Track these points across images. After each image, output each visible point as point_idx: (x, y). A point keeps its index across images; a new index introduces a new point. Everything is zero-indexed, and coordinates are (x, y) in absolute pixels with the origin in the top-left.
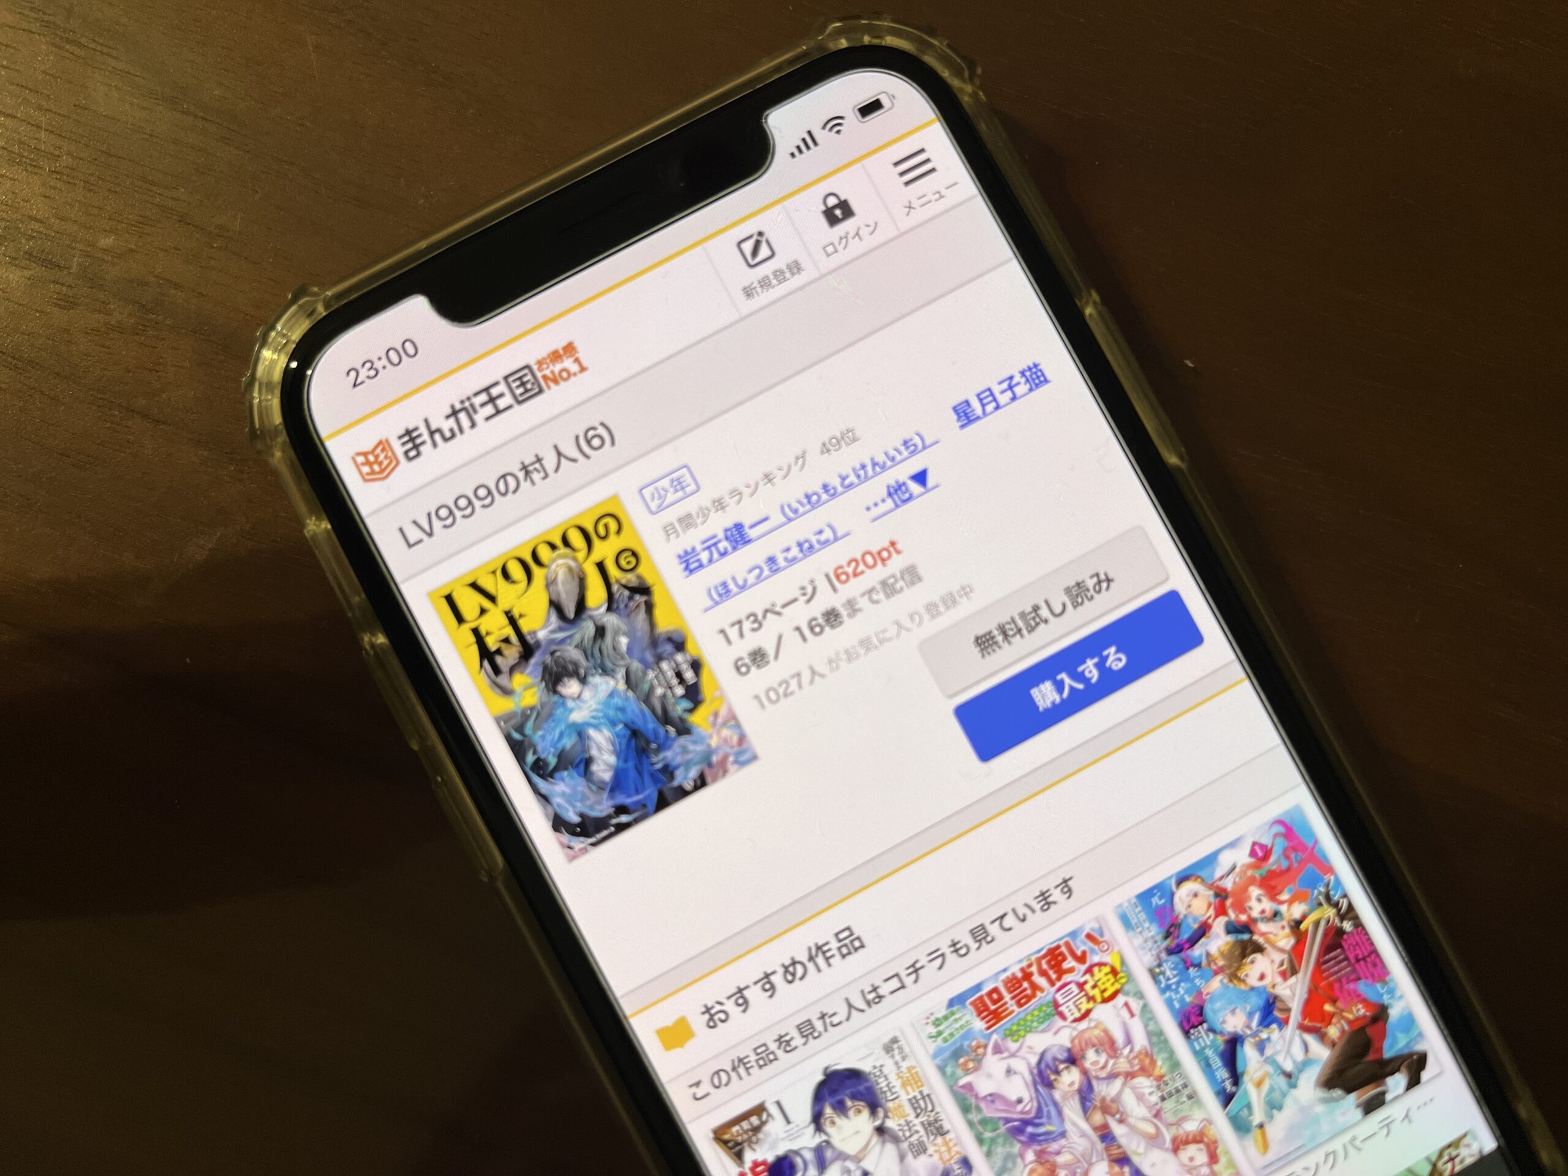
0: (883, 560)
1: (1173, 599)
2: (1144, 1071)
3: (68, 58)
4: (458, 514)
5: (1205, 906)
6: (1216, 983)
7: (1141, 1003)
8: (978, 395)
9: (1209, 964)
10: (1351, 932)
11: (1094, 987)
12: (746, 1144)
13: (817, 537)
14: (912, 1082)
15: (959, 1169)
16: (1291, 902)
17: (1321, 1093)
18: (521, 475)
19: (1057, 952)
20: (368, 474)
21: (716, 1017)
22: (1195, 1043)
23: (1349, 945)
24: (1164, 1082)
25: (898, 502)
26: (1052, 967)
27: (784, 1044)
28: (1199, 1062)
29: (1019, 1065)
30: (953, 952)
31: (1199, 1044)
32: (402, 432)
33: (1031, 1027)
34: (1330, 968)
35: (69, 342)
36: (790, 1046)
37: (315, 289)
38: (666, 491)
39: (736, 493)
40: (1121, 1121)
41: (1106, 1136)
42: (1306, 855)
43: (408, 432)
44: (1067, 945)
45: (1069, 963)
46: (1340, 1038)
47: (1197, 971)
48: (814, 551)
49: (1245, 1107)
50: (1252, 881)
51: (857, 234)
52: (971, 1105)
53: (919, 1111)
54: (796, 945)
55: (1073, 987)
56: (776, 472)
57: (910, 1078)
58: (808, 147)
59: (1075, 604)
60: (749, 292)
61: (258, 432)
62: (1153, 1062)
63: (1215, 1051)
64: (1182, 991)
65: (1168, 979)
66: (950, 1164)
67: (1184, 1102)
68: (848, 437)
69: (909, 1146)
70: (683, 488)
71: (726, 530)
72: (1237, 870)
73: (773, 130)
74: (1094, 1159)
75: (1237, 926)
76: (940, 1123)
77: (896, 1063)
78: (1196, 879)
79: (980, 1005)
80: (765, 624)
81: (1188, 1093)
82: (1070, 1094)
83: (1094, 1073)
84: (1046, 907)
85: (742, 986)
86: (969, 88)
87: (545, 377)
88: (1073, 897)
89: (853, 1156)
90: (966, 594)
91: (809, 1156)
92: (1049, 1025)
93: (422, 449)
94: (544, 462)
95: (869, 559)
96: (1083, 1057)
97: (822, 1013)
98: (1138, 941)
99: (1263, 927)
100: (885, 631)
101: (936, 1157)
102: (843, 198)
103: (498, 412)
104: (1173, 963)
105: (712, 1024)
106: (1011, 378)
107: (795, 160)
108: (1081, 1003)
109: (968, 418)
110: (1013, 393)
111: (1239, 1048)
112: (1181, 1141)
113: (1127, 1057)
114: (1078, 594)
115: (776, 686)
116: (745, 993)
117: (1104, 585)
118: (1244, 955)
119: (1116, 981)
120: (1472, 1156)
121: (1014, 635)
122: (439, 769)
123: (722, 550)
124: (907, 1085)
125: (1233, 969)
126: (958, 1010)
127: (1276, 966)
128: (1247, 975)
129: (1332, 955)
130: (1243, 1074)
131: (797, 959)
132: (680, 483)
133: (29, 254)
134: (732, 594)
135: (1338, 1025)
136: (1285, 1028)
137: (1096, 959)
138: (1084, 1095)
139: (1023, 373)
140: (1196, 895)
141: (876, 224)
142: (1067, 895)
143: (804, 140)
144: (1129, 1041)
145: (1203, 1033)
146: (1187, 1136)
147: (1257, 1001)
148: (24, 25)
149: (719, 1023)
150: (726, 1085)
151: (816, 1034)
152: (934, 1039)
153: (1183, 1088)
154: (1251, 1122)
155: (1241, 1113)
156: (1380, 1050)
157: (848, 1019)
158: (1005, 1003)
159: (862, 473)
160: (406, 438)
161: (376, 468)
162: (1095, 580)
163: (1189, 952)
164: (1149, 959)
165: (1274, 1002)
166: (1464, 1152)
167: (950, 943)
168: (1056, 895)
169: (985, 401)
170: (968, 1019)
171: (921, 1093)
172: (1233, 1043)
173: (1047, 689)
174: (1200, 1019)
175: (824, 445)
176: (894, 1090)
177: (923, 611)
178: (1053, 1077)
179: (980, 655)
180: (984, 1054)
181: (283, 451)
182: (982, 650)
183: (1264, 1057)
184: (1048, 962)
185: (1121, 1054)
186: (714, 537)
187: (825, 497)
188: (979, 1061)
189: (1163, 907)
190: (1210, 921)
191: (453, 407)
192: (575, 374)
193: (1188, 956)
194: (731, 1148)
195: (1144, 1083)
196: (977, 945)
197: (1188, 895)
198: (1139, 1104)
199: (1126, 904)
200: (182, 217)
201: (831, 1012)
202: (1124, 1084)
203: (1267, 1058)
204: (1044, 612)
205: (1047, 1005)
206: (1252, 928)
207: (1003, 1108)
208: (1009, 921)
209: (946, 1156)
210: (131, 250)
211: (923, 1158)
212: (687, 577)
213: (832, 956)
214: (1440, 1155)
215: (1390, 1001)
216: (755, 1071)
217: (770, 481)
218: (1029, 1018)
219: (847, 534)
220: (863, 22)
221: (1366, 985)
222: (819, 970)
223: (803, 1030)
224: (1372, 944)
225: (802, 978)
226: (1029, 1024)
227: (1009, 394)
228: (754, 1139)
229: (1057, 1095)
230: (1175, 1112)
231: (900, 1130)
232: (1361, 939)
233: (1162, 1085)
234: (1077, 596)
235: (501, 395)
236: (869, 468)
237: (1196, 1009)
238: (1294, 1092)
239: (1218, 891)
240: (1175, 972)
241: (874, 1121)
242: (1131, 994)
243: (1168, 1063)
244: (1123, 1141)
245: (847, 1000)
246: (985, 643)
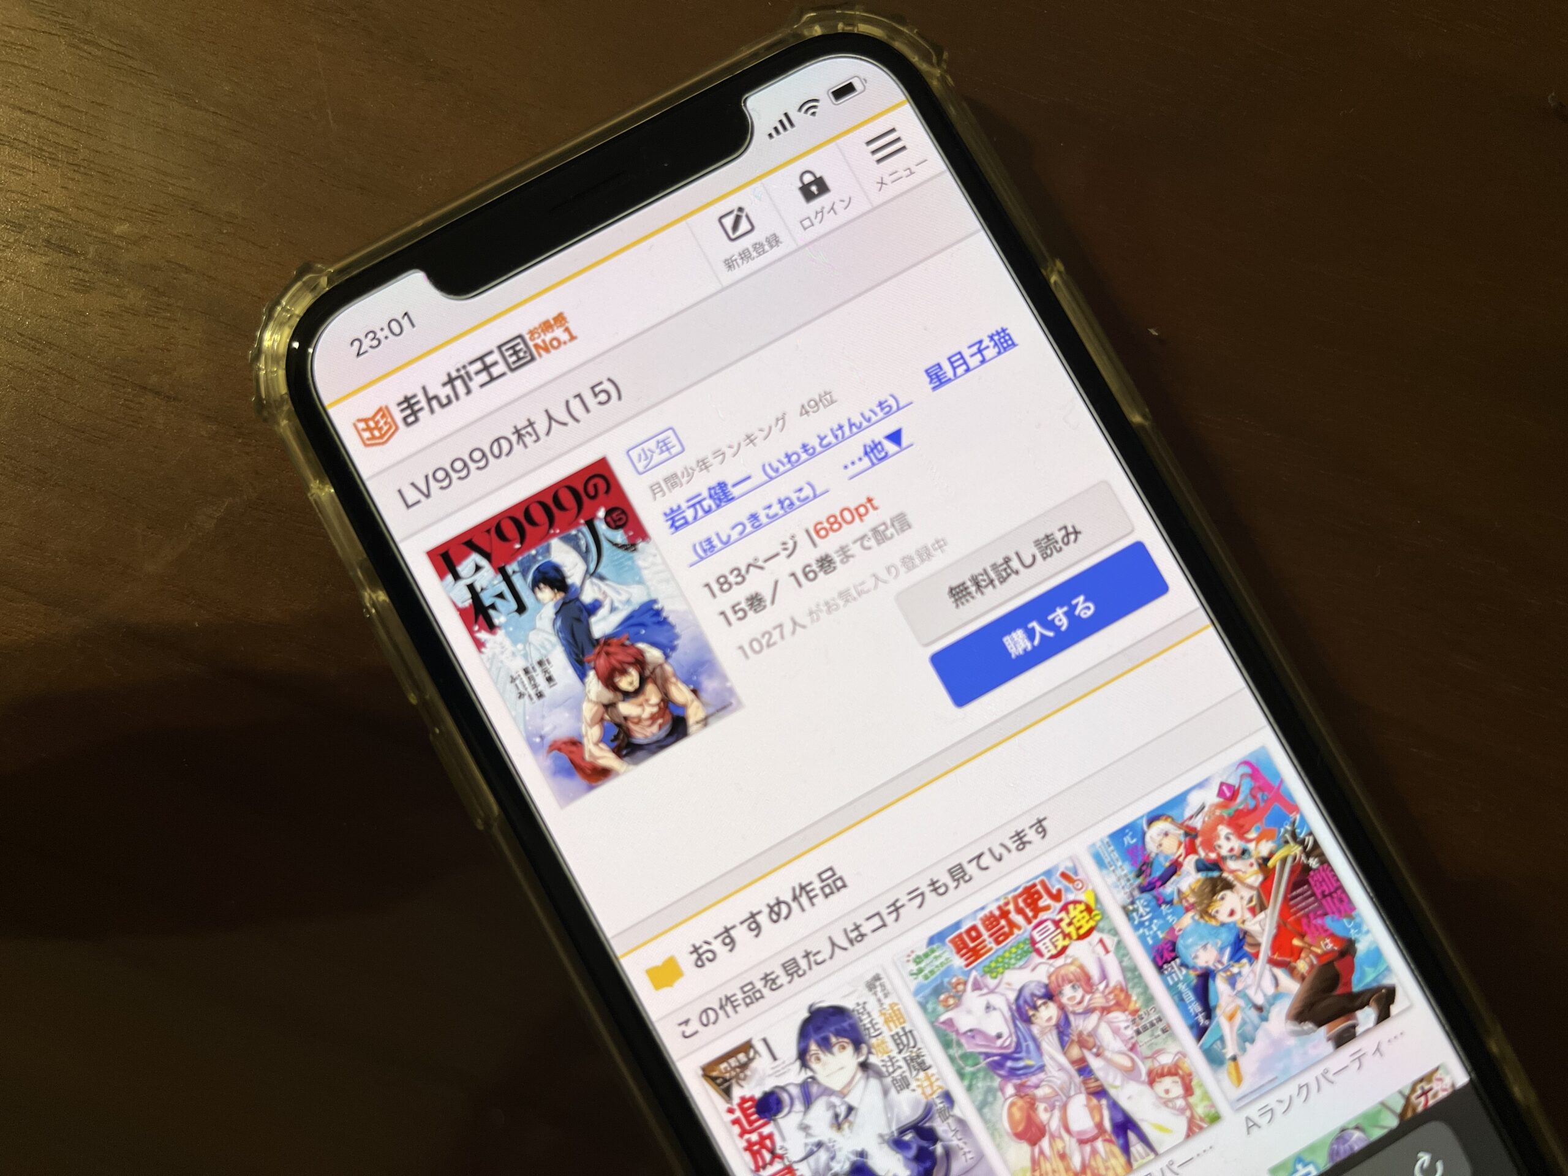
0: (860, 516)
1: (1138, 550)
2: (1120, 1006)
3: (87, 59)
4: (454, 476)
5: (1176, 844)
6: (1188, 920)
7: (1116, 939)
8: (949, 359)
9: (1181, 901)
10: (1317, 869)
11: (1070, 924)
12: (734, 1081)
13: (798, 494)
14: (895, 1018)
15: (941, 1103)
16: (1258, 840)
17: (1292, 1026)
18: (514, 438)
19: (1033, 890)
20: (369, 439)
21: (704, 957)
22: (1169, 979)
23: (1316, 881)
24: (1139, 1016)
25: (875, 461)
26: (1028, 905)
27: (770, 983)
28: (1173, 997)
29: (998, 1001)
30: (932, 891)
31: (1172, 979)
32: (401, 399)
33: (1009, 964)
34: (1296, 905)
35: (85, 324)
36: (776, 984)
37: (319, 266)
38: (652, 452)
39: (720, 454)
40: (1098, 1055)
41: (1084, 1069)
42: (1273, 793)
43: (407, 399)
44: (1043, 883)
45: (1045, 901)
46: (1309, 972)
47: (1169, 909)
48: (794, 507)
49: (1217, 1040)
50: (1220, 820)
51: (832, 208)
52: (952, 1040)
53: (901, 1047)
54: (781, 886)
55: (1049, 924)
56: (757, 433)
57: (893, 1015)
58: (785, 128)
59: (1045, 556)
60: (730, 264)
61: (265, 402)
62: (1128, 997)
63: (1188, 986)
64: (1155, 928)
65: (1141, 916)
66: (933, 1099)
67: (1159, 1036)
68: (825, 400)
69: (893, 1081)
70: (668, 449)
71: (710, 489)
72: (1206, 809)
73: (752, 113)
74: (1072, 1093)
75: (1207, 864)
76: (923, 1058)
77: (879, 1000)
78: (1166, 820)
79: (959, 943)
80: (748, 577)
81: (1162, 1027)
82: (1048, 1029)
83: (1071, 1009)
84: (1021, 847)
85: (729, 926)
86: (938, 72)
87: (536, 346)
88: (1047, 837)
89: (838, 1091)
90: (940, 547)
91: (795, 1091)
92: (1026, 962)
93: (420, 415)
94: (535, 426)
95: (847, 515)
96: (1060, 993)
97: (806, 951)
98: (1112, 879)
99: (1232, 865)
100: (863, 583)
101: (919, 1091)
102: (818, 176)
103: (492, 379)
104: (1146, 901)
105: (700, 964)
106: (980, 342)
107: (773, 140)
108: (1057, 940)
109: (940, 380)
110: (982, 356)
111: (1211, 982)
112: (1157, 1074)
113: (1103, 992)
114: (1047, 546)
115: (759, 637)
116: (733, 932)
117: (1072, 537)
118: (1214, 892)
119: (1091, 918)
120: (1444, 1090)
121: (986, 586)
122: (438, 722)
123: (706, 508)
124: (890, 1021)
125: (1204, 906)
126: (938, 948)
127: (1245, 902)
128: (1217, 912)
129: (1299, 891)
130: (1215, 1007)
131: (782, 899)
132: (665, 445)
133: (48, 241)
134: (716, 549)
135: (1307, 960)
136: (1255, 962)
137: (1071, 897)
138: (1061, 1029)
139: (991, 338)
140: (1166, 834)
141: (850, 198)
142: (1042, 835)
143: (781, 122)
144: (1104, 976)
145: (1176, 969)
146: (1163, 1069)
147: (1227, 937)
148: (44, 27)
149: (707, 963)
150: (714, 1023)
151: (801, 972)
152: (915, 976)
153: (1158, 1022)
154: (1224, 1055)
155: (1215, 1046)
156: (1349, 983)
157: (831, 957)
158: (984, 941)
159: (839, 433)
160: (405, 405)
161: (377, 433)
162: (1063, 532)
163: (1161, 889)
164: (1122, 897)
165: (1244, 937)
166: (1436, 1086)
167: (929, 882)
168: (1031, 835)
169: (956, 364)
170: (948, 956)
171: (903, 1029)
172: (1205, 977)
173: (1018, 637)
174: (1173, 955)
175: (803, 407)
176: (877, 1027)
177: (899, 564)
178: (1031, 1013)
179: (954, 605)
180: (964, 991)
181: (289, 420)
182: (956, 600)
183: (1235, 993)
184: (1025, 901)
185: (1097, 989)
186: (699, 495)
187: (804, 456)
188: (959, 997)
189: (1135, 846)
190: (1181, 859)
191: (449, 375)
192: (565, 343)
193: (1160, 894)
194: (719, 1085)
195: (1120, 1018)
196: (955, 884)
197: (1159, 835)
198: (1115, 1039)
199: (1099, 844)
200: (193, 205)
201: (814, 951)
202: (1100, 1019)
203: (1239, 992)
204: (1015, 564)
205: (1024, 943)
206: (1222, 866)
207: (983, 1043)
208: (986, 860)
209: (928, 1091)
210: (145, 237)
211: (906, 1093)
212: (673, 534)
213: (816, 896)
214: (1413, 1090)
215: (1357, 936)
216: (742, 1009)
217: (752, 441)
218: (1007, 955)
219: (827, 492)
220: (837, 12)
221: (1333, 920)
222: (803, 910)
223: (788, 968)
224: (1338, 880)
225: (786, 918)
226: (1007, 960)
227: (979, 357)
228: (742, 1076)
229: (1035, 1030)
230: (1150, 1046)
231: (883, 1066)
232: (1327, 875)
233: (1138, 1019)
234: (1046, 547)
235: (495, 363)
236: (846, 429)
237: (1169, 945)
238: (1265, 1024)
239: (1188, 830)
240: (1148, 910)
241: (858, 1058)
242: (1106, 931)
243: (1142, 998)
244: (1100, 1074)
245: (830, 939)
246: (959, 593)
